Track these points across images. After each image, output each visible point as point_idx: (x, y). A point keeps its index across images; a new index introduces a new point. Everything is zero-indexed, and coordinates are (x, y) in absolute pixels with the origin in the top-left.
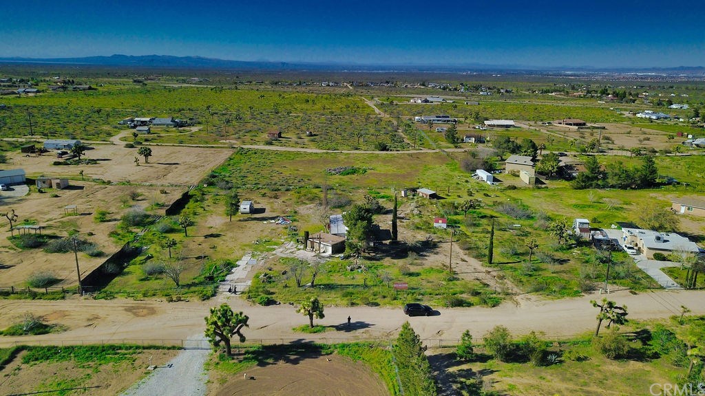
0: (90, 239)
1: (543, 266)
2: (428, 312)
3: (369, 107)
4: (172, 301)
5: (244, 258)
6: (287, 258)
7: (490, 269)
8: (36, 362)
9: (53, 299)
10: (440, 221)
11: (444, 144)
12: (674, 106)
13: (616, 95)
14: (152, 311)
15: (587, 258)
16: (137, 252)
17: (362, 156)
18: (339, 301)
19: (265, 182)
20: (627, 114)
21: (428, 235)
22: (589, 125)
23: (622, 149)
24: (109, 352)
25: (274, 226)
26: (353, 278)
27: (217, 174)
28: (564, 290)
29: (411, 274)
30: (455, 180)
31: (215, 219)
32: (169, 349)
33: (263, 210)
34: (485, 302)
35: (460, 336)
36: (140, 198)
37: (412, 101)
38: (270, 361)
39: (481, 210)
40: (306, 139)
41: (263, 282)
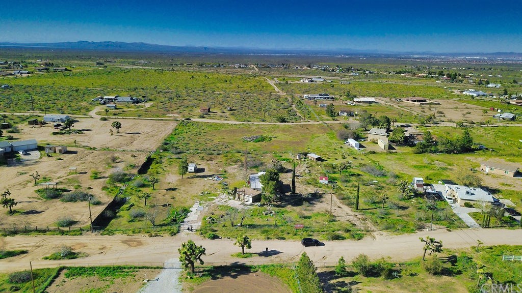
0: (90, 192)
1: (392, 211)
2: (317, 243)
3: (271, 86)
4: (152, 236)
5: (194, 206)
6: (223, 206)
7: (357, 214)
8: (74, 277)
9: (75, 235)
10: (324, 179)
11: (325, 117)
12: (490, 85)
13: (449, 76)
14: (140, 243)
15: (420, 206)
16: (122, 202)
17: (268, 126)
18: (259, 236)
19: (202, 147)
20: (456, 92)
21: (316, 189)
22: (428, 101)
23: (451, 121)
24: (118, 271)
25: (212, 182)
26: (268, 220)
27: (168, 142)
28: (405, 229)
29: (305, 217)
30: (334, 146)
31: (171, 177)
32: (155, 268)
33: (203, 170)
34: (353, 237)
35: (337, 260)
36: (117, 161)
37: (301, 81)
38: (219, 276)
39: (351, 170)
40: (228, 113)
41: (209, 223)
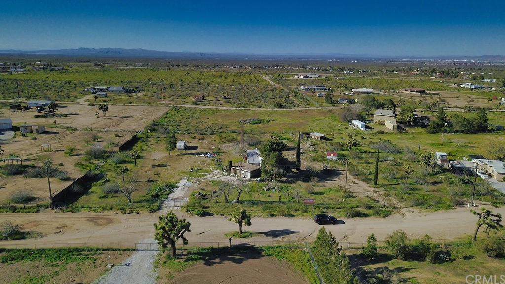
0: (60, 168)
1: (419, 187)
2: (334, 221)
3: (266, 81)
4: (126, 213)
5: (182, 181)
6: (215, 181)
7: (376, 190)
8: (13, 262)
9: (29, 212)
10: (332, 155)
11: (324, 104)
12: (486, 80)
13: (442, 73)
14: (110, 222)
15: (451, 180)
16: (96, 178)
17: (265, 111)
18: (260, 213)
19: (193, 128)
20: (453, 85)
21: (324, 165)
22: (427, 92)
23: (456, 107)
24: (73, 253)
25: (204, 159)
26: (270, 196)
27: (157, 124)
28: (439, 205)
29: (314, 194)
30: (338, 127)
31: (158, 154)
32: (124, 250)
33: (196, 148)
34: (378, 213)
35: (366, 239)
36: (99, 140)
37: (296, 77)
39: (361, 148)
40: (223, 101)
41: (199, 198)
